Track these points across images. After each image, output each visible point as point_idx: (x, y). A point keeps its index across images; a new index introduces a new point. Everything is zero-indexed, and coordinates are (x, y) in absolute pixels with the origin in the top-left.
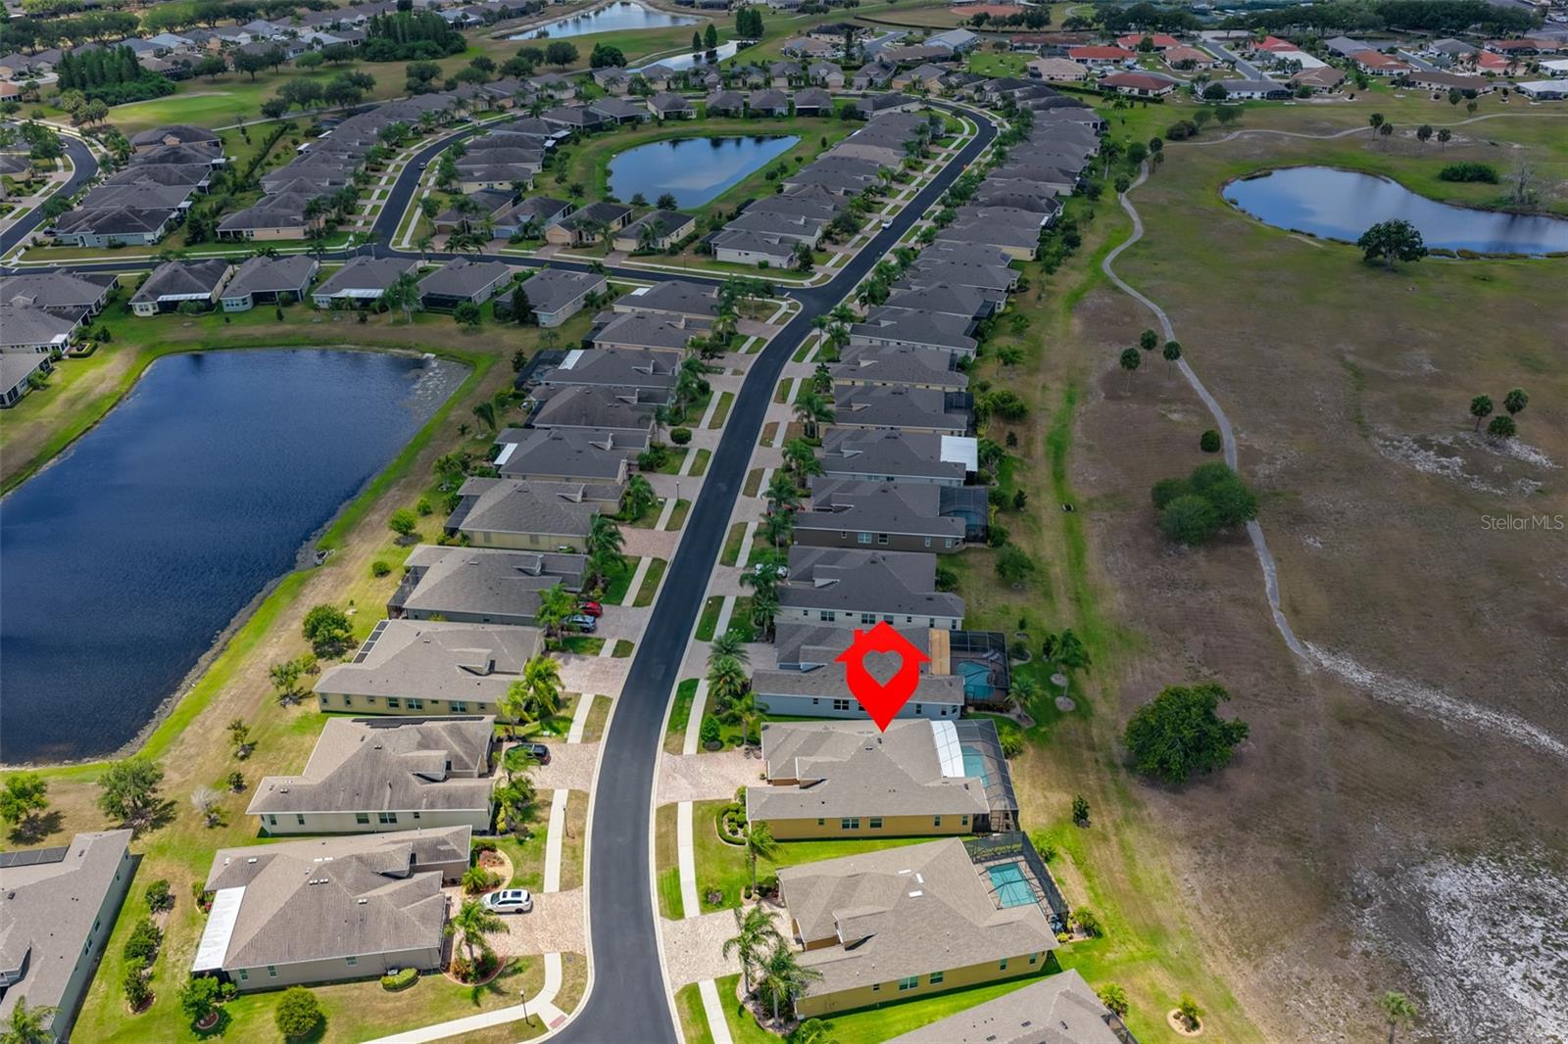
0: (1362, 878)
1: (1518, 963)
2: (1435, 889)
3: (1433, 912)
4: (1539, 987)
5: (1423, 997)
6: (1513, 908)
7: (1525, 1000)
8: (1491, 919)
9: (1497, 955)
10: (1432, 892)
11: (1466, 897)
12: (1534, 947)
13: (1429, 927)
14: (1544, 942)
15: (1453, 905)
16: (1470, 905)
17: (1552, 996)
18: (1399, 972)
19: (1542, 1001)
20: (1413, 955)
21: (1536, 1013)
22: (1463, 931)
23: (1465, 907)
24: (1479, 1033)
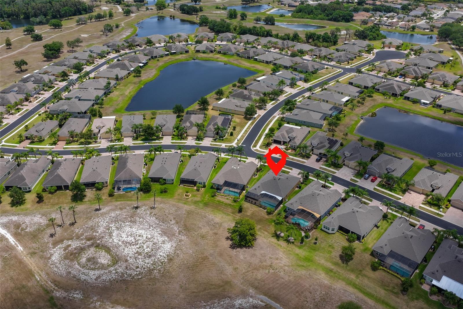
0: (184, 237)
1: (145, 238)
2: (169, 243)
3: (166, 238)
4: (139, 236)
5: (156, 218)
6: (153, 250)
7: (140, 231)
8: (155, 244)
9: (150, 237)
10: (169, 242)
11: (163, 246)
12: (144, 244)
13: (165, 235)
14: (143, 246)
15: (164, 242)
16: (161, 245)
17: (136, 236)
18: (163, 220)
19: (137, 233)
20: (164, 226)
21: (137, 230)
22: (159, 238)
23: (161, 243)
24: (145, 221)
